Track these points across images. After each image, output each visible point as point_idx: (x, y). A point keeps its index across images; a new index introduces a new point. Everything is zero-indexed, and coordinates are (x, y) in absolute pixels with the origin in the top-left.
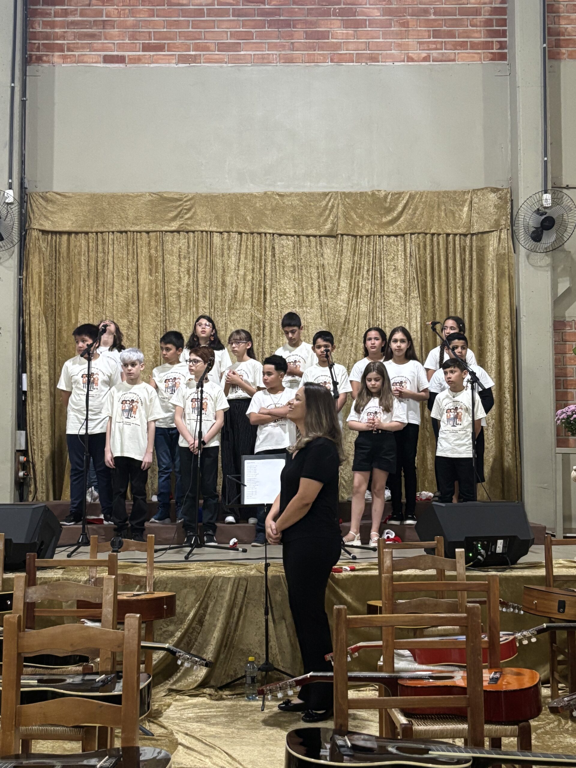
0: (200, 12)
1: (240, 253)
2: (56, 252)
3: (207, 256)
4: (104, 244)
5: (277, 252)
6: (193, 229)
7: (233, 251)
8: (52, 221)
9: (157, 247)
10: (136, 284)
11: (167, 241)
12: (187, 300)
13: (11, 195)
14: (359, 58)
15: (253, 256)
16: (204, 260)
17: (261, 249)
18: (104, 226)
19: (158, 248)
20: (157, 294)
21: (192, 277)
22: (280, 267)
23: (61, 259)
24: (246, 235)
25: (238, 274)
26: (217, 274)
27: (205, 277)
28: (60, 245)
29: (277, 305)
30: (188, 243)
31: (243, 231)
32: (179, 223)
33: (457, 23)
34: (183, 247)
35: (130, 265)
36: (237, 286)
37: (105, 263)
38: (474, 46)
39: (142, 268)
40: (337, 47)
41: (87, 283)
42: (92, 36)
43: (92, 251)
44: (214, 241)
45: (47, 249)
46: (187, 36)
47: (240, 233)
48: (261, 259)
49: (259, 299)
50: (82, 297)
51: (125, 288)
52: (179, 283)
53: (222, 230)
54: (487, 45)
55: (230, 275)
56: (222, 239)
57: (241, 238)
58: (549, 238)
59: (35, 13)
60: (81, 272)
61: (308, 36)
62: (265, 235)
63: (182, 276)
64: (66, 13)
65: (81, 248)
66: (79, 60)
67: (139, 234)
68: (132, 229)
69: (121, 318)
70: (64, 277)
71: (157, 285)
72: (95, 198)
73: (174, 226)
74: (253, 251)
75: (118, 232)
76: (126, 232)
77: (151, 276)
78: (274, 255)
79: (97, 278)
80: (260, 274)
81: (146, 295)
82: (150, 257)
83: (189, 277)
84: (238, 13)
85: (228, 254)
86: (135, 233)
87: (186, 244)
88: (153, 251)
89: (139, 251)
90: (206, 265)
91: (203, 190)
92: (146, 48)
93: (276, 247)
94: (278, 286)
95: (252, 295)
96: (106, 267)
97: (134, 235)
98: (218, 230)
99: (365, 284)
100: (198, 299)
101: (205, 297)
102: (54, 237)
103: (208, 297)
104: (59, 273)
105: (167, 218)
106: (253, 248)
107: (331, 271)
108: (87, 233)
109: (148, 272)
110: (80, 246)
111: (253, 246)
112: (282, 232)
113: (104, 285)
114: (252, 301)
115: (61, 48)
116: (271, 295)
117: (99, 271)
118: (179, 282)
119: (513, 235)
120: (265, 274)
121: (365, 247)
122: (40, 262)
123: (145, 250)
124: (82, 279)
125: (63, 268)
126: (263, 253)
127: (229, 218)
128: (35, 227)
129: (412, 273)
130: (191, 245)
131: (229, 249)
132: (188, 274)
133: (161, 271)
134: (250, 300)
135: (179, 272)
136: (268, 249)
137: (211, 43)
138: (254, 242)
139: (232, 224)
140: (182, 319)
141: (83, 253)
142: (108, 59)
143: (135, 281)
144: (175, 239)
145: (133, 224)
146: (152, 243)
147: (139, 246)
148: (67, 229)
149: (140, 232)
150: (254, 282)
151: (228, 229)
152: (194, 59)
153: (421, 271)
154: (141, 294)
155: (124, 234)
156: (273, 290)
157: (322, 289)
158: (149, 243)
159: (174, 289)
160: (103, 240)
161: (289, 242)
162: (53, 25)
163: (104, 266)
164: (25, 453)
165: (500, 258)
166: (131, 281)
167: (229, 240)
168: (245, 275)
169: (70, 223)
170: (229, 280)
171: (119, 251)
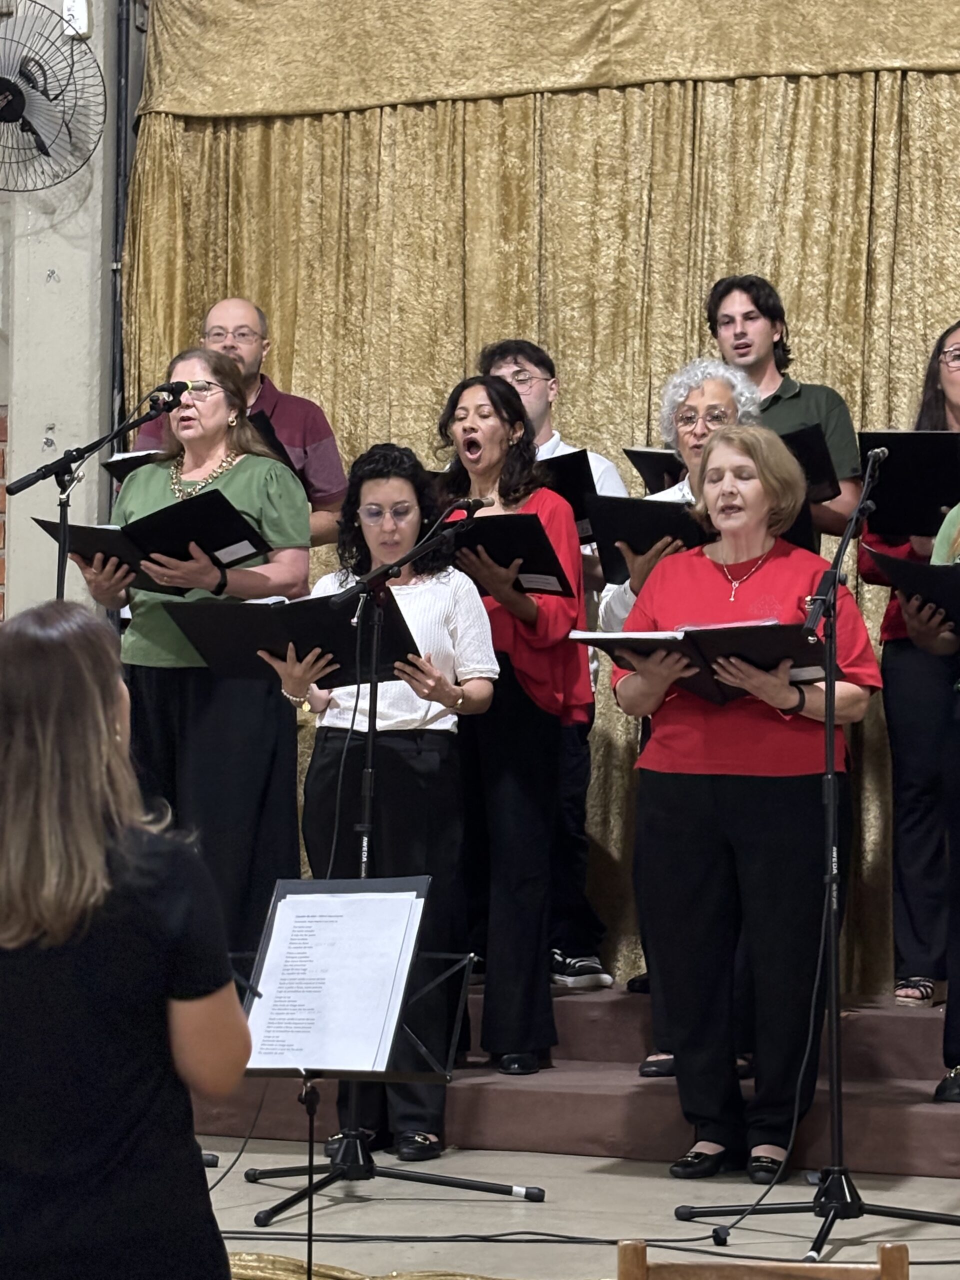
1: (792, 144)
2: (226, 183)
3: (681, 161)
4: (367, 145)
5: (916, 133)
6: (637, 75)
7: (766, 142)
8: (214, 86)
9: (524, 143)
10: (457, 270)
11: (559, 123)
12: (615, 315)
13: (79, 13)
15: (836, 152)
16: (673, 177)
17: (862, 128)
18: (367, 88)
19: (529, 146)
20: (522, 299)
21: (633, 236)
22: (924, 182)
23: (244, 204)
24: (812, 84)
25: (782, 217)
26: (713, 221)
27: (674, 235)
28: (238, 157)
29: (912, 316)
30: (625, 123)
31: (804, 69)
32: (594, 60)
34: (607, 140)
35: (443, 209)
36: (777, 259)
37: (369, 206)
39: (479, 218)
41: (317, 277)
43: (332, 171)
44: (709, 111)
45: (199, 174)
47: (794, 78)
48: (860, 162)
49: (851, 296)
50: (301, 321)
51: (426, 286)
52: (593, 260)
53: (732, 74)
55: (755, 222)
56: (735, 100)
57: (797, 92)
60: (300, 240)
62: (877, 78)
63: (601, 235)
65: (300, 164)
67: (471, 106)
68: (449, 92)
69: (413, 380)
70: (252, 260)
71: (521, 269)
73: (581, 70)
74: (837, 135)
75: (408, 104)
76: (432, 103)
77: (507, 240)
78: (903, 145)
79: (347, 257)
80: (857, 210)
81: (488, 306)
82: (504, 178)
83: (625, 238)
85: (751, 153)
86: (460, 105)
87: (618, 126)
88: (513, 160)
89: (469, 160)
90: (678, 194)
93: (915, 115)
94: (917, 251)
95: (829, 285)
96: (371, 222)
97: (455, 111)
98: (723, 72)
100: (650, 309)
101: (670, 299)
102: (222, 135)
103: (680, 301)
104: (236, 248)
105: (558, 45)
106: (836, 126)
109: (497, 229)
110: (299, 155)
111: (837, 117)
112: (936, 61)
113: (364, 278)
114: (828, 307)
116: (893, 281)
117: (351, 232)
118: (593, 254)
120: (872, 212)
122: (172, 217)
123: (489, 156)
124: (303, 264)
126: (869, 138)
127: (758, 28)
128: (161, 108)
130: (635, 131)
131: (754, 133)
132: (623, 227)
133: (534, 222)
134: (821, 302)
135: (592, 223)
136: (884, 123)
138: (838, 104)
139: (765, 49)
140: (599, 376)
141: (305, 180)
143: (456, 260)
144: (583, 112)
145: (453, 74)
146: (509, 133)
147: (469, 144)
148: (258, 107)
149: (475, 100)
150: (837, 241)
151: (751, 69)
154: (473, 303)
155: (427, 108)
156: (902, 265)
158: (503, 135)
159: (576, 281)
160: (366, 133)
163: (366, 218)
166: (442, 261)
167: (754, 103)
168: (807, 218)
169: (266, 88)
170: (751, 238)
171: (412, 165)
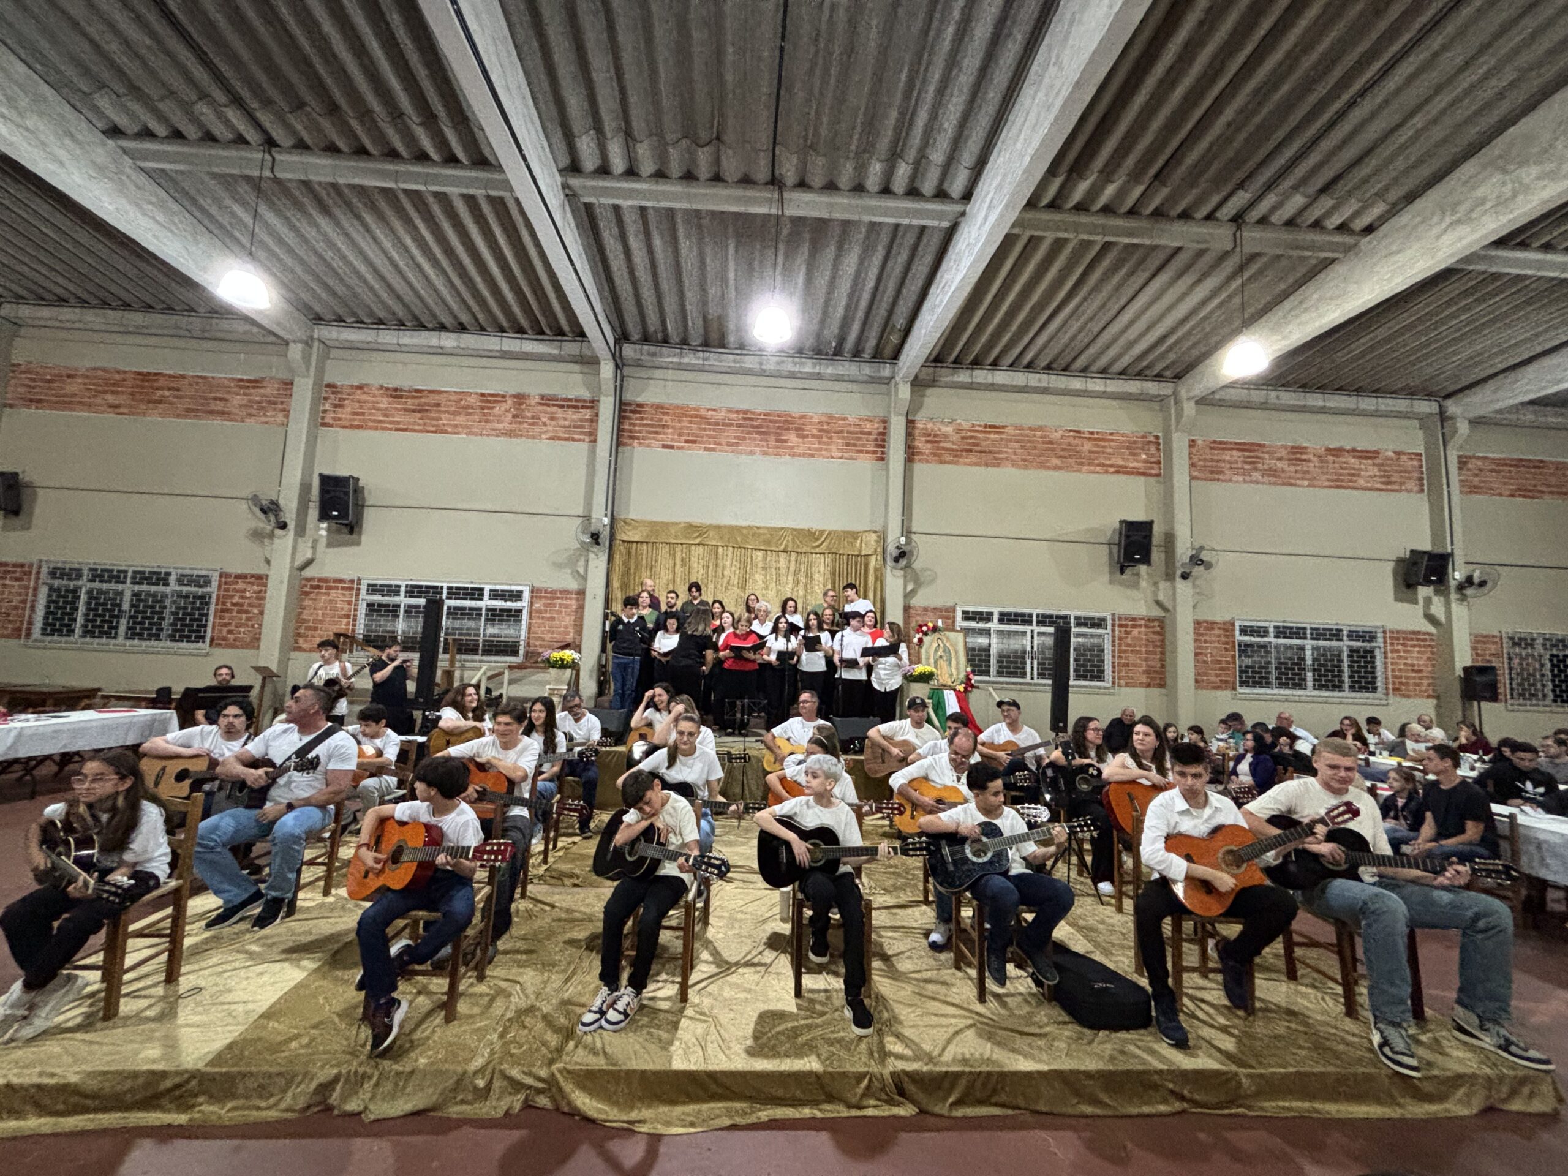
0: (717, 424)
1: (733, 558)
2: (629, 553)
3: (714, 559)
4: (656, 549)
5: (754, 559)
6: (707, 543)
7: (729, 557)
8: (628, 535)
10: (673, 573)
11: (692, 550)
13: (606, 521)
14: (804, 455)
15: (740, 561)
17: (745, 557)
18: (658, 539)
19: (687, 553)
22: (755, 567)
23: (632, 556)
24: (737, 549)
25: (731, 570)
27: (713, 571)
28: (632, 549)
32: (700, 540)
33: (859, 439)
34: (701, 554)
35: (670, 562)
36: (730, 577)
37: (656, 561)
38: (868, 452)
39: (677, 564)
40: (792, 448)
42: (656, 433)
43: (650, 553)
44: (719, 551)
45: (624, 551)
46: (710, 437)
47: (734, 547)
49: (742, 584)
53: (723, 545)
54: (875, 452)
56: (723, 550)
57: (734, 550)
58: (903, 562)
59: (625, 418)
60: (643, 563)
61: (777, 441)
62: (748, 549)
63: (700, 569)
64: (642, 419)
65: (643, 551)
66: (649, 446)
68: (672, 542)
70: (633, 567)
71: (685, 574)
72: (654, 524)
73: (698, 541)
74: (741, 558)
75: (665, 543)
78: (752, 561)
79: (651, 568)
80: (744, 570)
82: (682, 558)
83: (704, 570)
84: (739, 426)
85: (726, 559)
86: (674, 544)
87: (703, 552)
88: (684, 555)
89: (676, 554)
90: (714, 564)
91: (715, 522)
92: (687, 441)
93: (754, 556)
94: (753, 578)
98: (721, 545)
99: (802, 579)
101: (712, 582)
102: (629, 544)
104: (630, 564)
105: (693, 536)
107: (783, 571)
108: (647, 543)
109: (680, 566)
110: (643, 549)
111: (741, 555)
112: (757, 548)
115: (638, 438)
116: (749, 583)
117: (653, 564)
119: (884, 559)
120: (746, 571)
121: (803, 559)
122: (620, 559)
123: (679, 553)
124: (643, 568)
125: (633, 561)
126: (746, 559)
127: (728, 538)
128: (618, 539)
129: (828, 575)
130: (706, 553)
131: (727, 556)
132: (703, 568)
134: (737, 585)
135: (698, 567)
136: (749, 557)
137: (723, 441)
138: (741, 553)
139: (729, 542)
141: (644, 554)
142: (664, 446)
143: (673, 571)
144: (697, 548)
145: (674, 539)
146: (683, 550)
147: (676, 551)
148: (636, 540)
149: (677, 544)
151: (727, 545)
152: (713, 450)
153: (833, 574)
154: (676, 579)
155: (668, 544)
156: (750, 580)
157: (778, 581)
160: (656, 547)
161: (760, 554)
162: (634, 425)
164: (604, 666)
165: (876, 570)
166: (670, 571)
167: (727, 551)
169: (638, 537)
171: (665, 553)
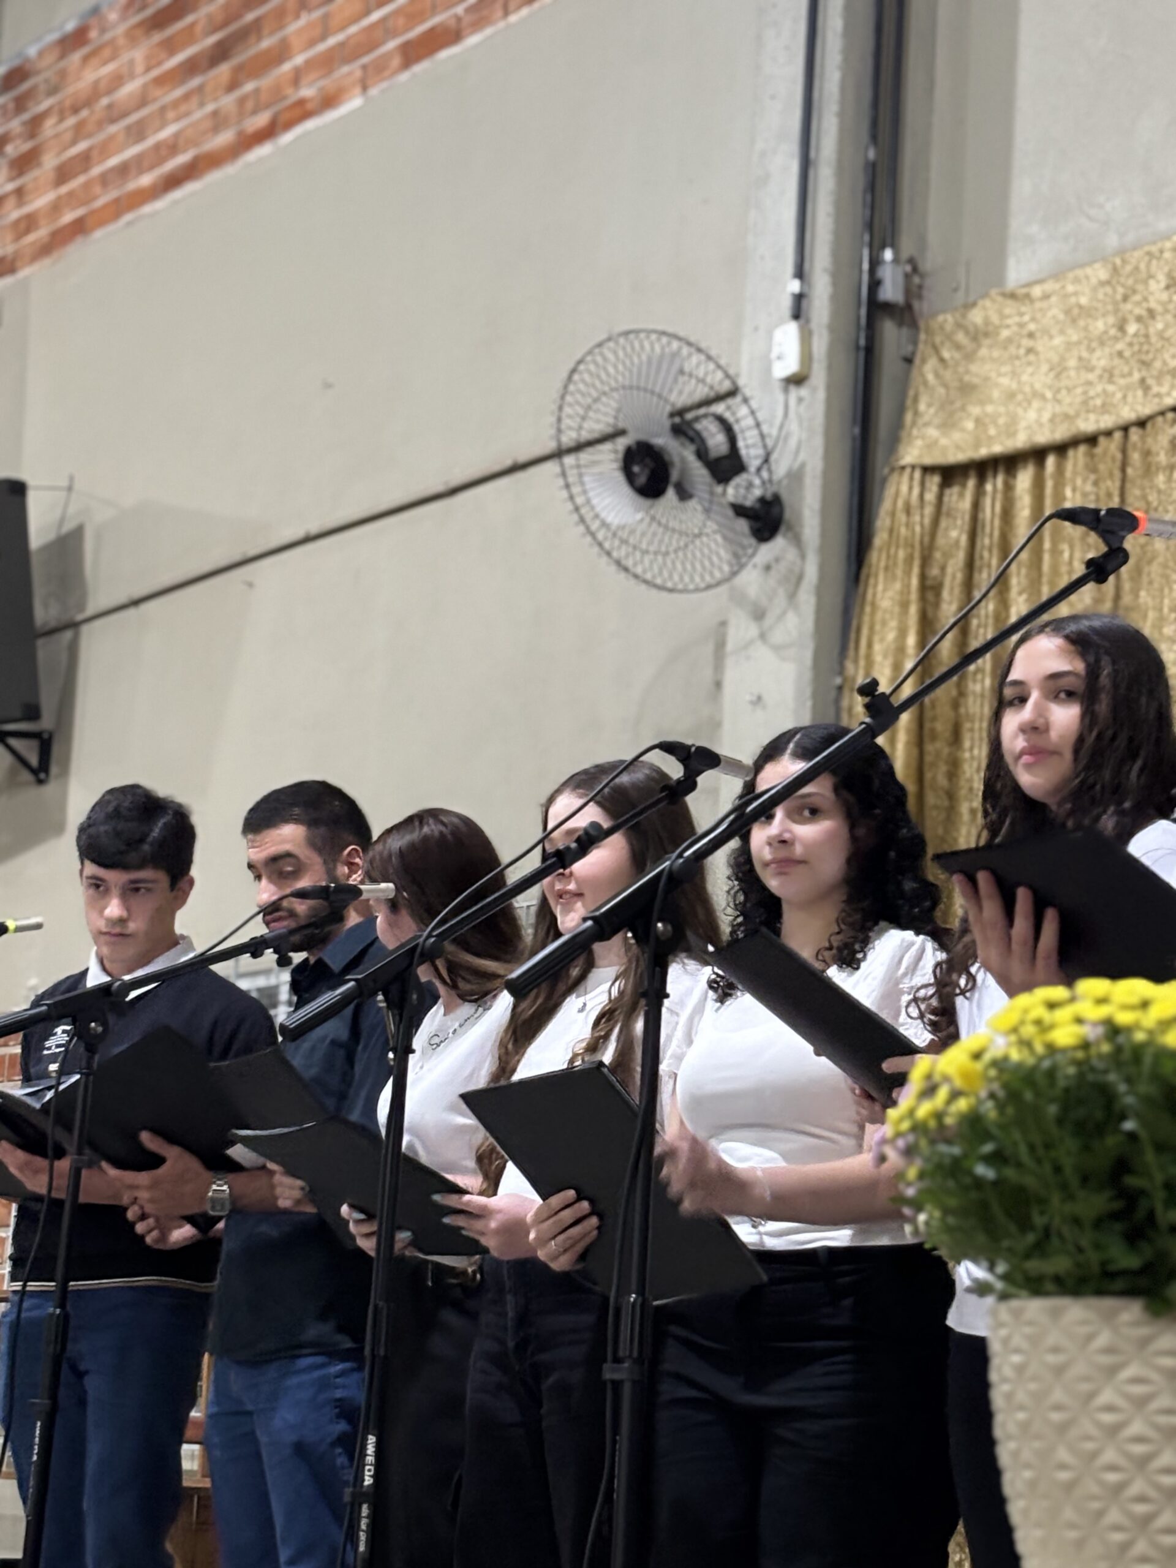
8: (976, 420)
13: (789, 348)
18: (1147, 390)
102: (988, 486)
108: (1092, 440)
110: (1073, 499)
128: (908, 460)
169: (1032, 412)
